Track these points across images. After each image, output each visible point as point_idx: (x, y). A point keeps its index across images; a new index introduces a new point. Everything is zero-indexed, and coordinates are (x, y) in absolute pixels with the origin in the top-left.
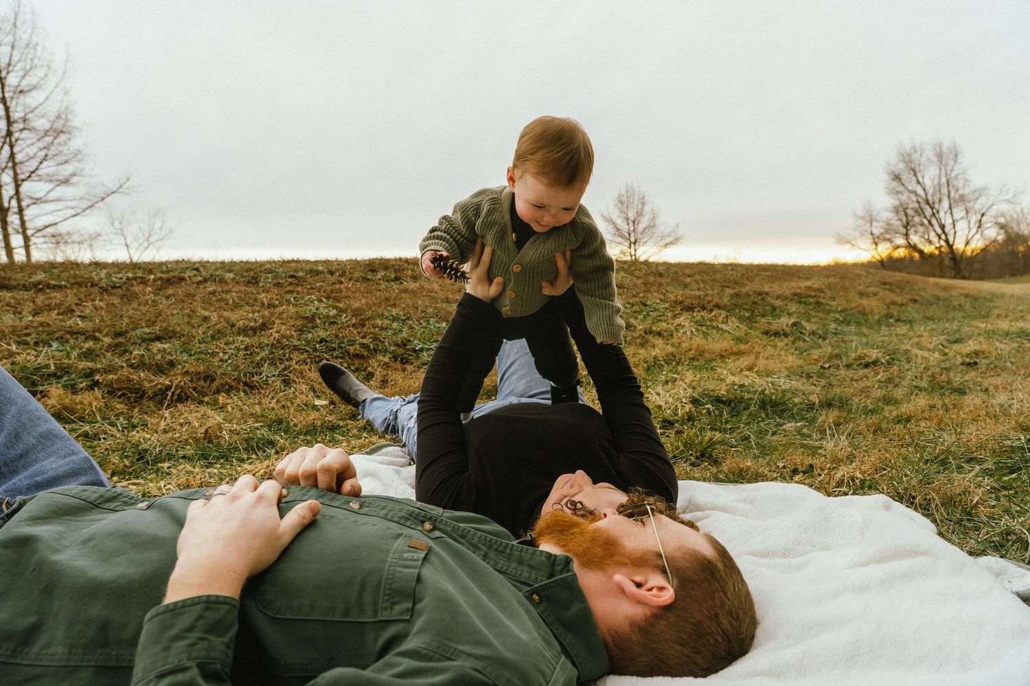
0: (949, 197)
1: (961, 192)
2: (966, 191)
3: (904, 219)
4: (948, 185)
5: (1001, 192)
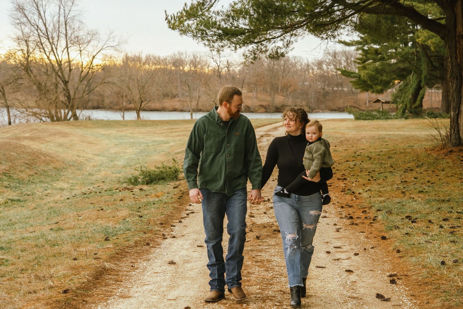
0: (66, 36)
1: (76, 34)
2: (81, 33)
3: (25, 48)
4: (66, 25)
5: (109, 38)
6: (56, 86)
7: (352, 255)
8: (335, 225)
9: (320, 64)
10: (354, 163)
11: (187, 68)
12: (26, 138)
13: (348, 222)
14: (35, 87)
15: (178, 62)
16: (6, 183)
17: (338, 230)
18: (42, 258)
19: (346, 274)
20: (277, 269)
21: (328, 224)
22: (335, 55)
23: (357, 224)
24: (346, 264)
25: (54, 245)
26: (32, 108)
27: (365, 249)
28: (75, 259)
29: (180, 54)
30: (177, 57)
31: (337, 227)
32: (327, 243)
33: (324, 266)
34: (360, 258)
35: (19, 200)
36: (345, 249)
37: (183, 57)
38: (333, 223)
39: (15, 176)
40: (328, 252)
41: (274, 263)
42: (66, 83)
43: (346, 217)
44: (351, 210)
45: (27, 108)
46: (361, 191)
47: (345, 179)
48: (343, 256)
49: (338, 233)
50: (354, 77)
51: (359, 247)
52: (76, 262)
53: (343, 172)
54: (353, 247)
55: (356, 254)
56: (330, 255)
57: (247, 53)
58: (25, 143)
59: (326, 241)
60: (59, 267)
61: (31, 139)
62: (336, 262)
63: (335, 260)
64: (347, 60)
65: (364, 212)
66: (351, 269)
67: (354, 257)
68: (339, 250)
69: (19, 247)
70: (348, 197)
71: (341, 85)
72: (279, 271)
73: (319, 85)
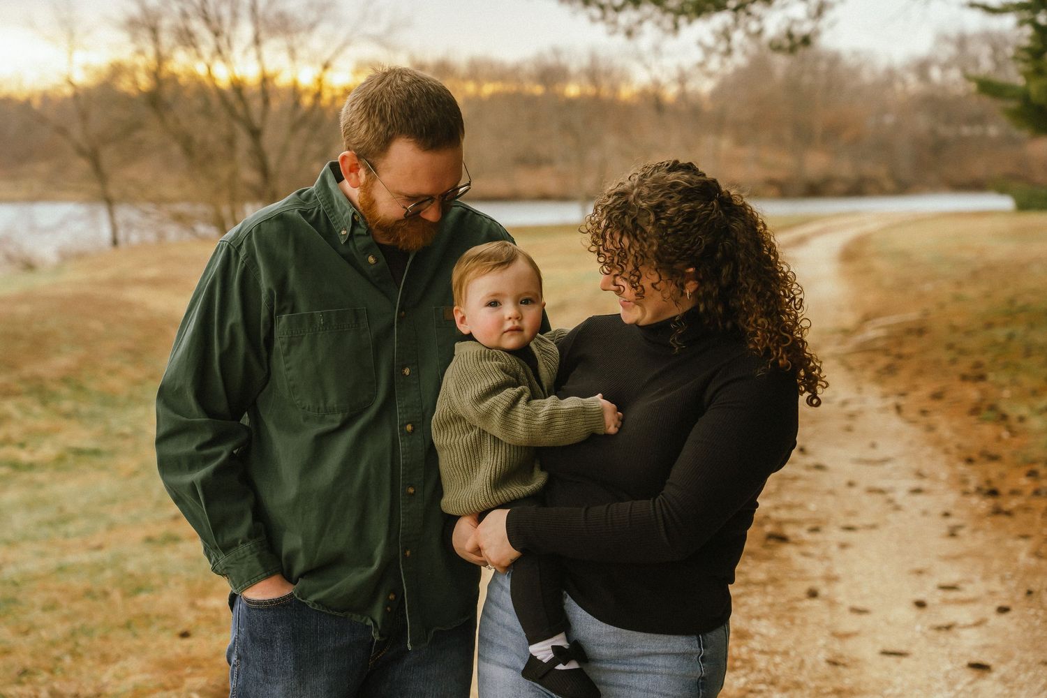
1: (279, 5)
6: (231, 142)
7: (989, 610)
8: (947, 515)
9: (922, 68)
10: (1007, 331)
11: (572, 90)
12: (139, 282)
13: (984, 505)
14: (176, 149)
15: (551, 75)
16: (67, 405)
17: (953, 533)
18: (88, 632)
19: (970, 675)
20: (762, 661)
21: (925, 513)
22: (962, 42)
23: (1009, 513)
24: (970, 643)
25: (139, 590)
26: (171, 201)
27: (1030, 593)
28: (185, 635)
29: (556, 52)
30: (550, 60)
31: (952, 521)
32: (920, 572)
33: (903, 648)
34: (1015, 621)
35: (96, 453)
36: (969, 591)
37: (564, 60)
38: (940, 510)
39: (93, 386)
40: (920, 604)
41: (755, 644)
42: (255, 133)
43: (979, 490)
44: (994, 470)
45: (159, 201)
46: (1023, 410)
47: (982, 378)
48: (962, 615)
49: (952, 541)
50: (1013, 97)
51: (1013, 584)
52: (186, 642)
53: (978, 357)
54: (995, 585)
55: (1003, 610)
56: (924, 614)
57: (709, 40)
58: (134, 294)
59: (918, 565)
60: (133, 663)
61: (155, 283)
62: (943, 637)
63: (939, 628)
64: (994, 57)
65: (1032, 474)
66: (984, 658)
67: (996, 621)
68: (952, 595)
69: (38, 599)
70: (988, 430)
71: (980, 119)
72: (768, 671)
73: (922, 123)
